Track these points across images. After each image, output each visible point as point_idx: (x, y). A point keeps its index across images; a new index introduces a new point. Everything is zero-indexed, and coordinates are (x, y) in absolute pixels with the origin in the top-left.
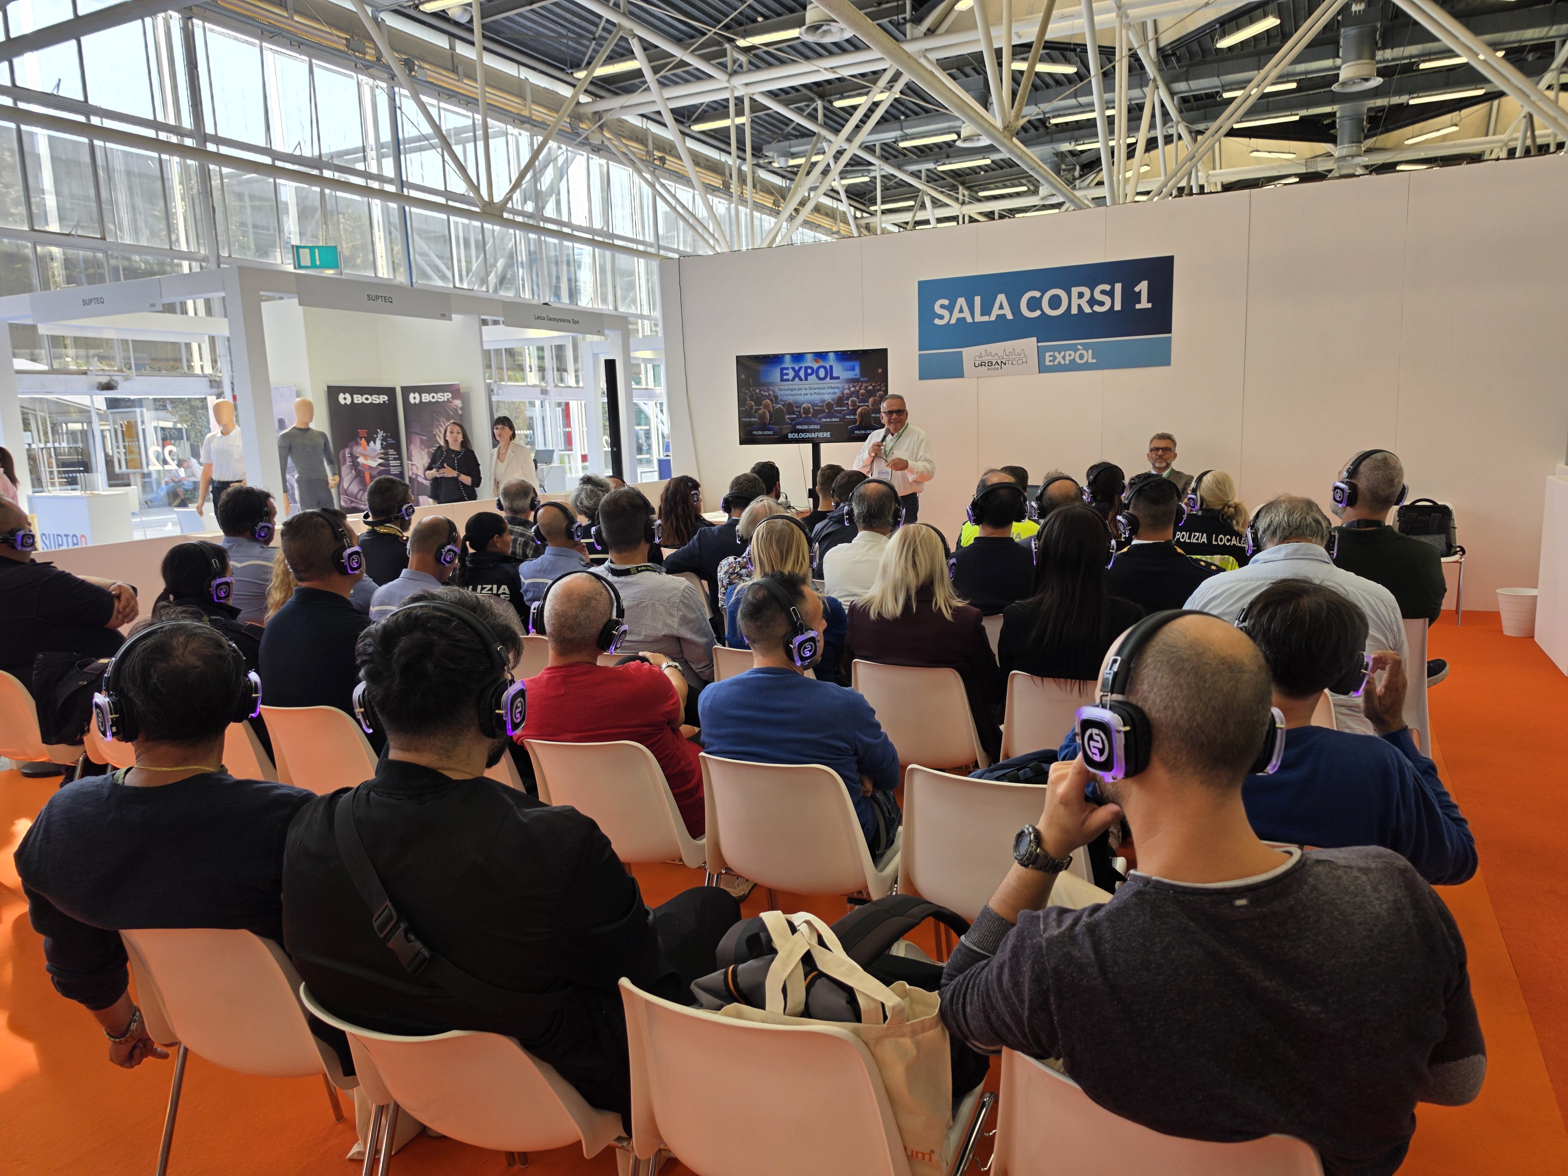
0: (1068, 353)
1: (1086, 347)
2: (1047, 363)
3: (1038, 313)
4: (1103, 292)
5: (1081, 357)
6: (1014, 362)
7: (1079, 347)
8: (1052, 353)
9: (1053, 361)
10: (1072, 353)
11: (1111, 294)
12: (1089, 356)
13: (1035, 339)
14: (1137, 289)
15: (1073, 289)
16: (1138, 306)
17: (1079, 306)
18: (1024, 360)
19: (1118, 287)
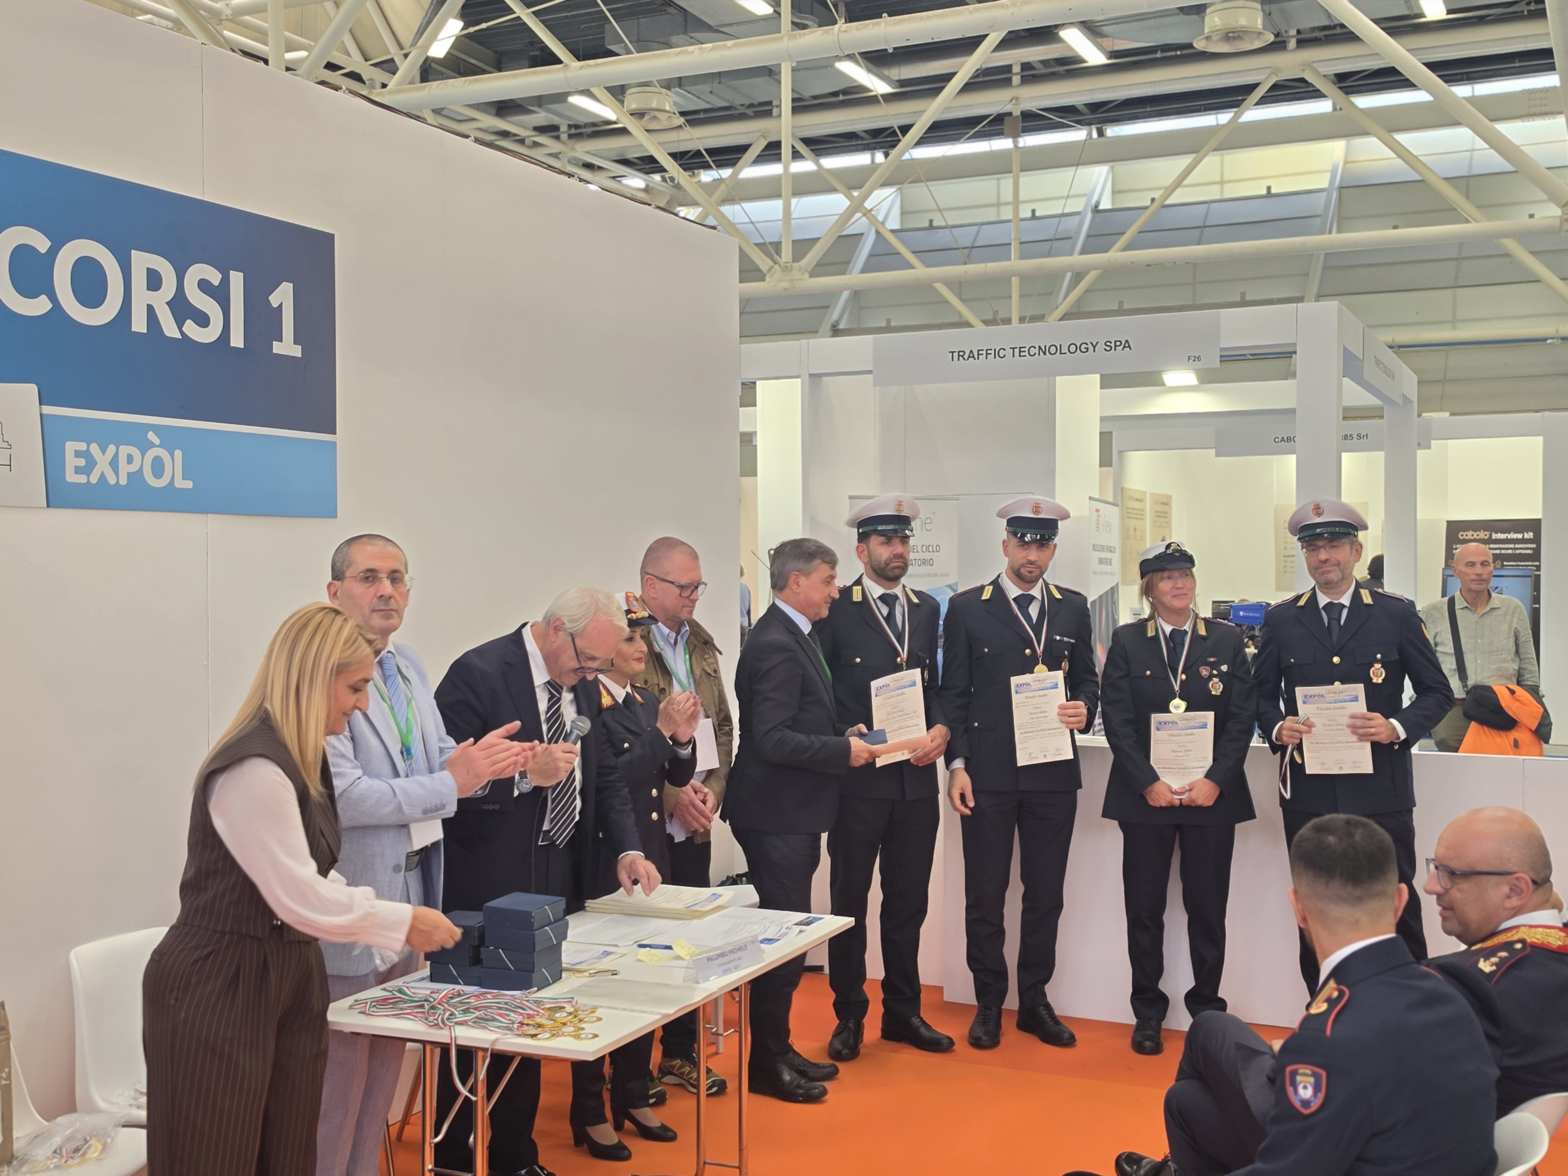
0: (124, 450)
1: (170, 439)
2: (71, 477)
3: (40, 306)
4: (204, 286)
5: (158, 467)
8: (82, 446)
9: (86, 470)
10: (135, 452)
11: (221, 295)
12: (175, 465)
13: (32, 390)
14: (274, 300)
15: (136, 254)
16: (277, 348)
17: (150, 309)
18: (4, 458)
19: (237, 279)
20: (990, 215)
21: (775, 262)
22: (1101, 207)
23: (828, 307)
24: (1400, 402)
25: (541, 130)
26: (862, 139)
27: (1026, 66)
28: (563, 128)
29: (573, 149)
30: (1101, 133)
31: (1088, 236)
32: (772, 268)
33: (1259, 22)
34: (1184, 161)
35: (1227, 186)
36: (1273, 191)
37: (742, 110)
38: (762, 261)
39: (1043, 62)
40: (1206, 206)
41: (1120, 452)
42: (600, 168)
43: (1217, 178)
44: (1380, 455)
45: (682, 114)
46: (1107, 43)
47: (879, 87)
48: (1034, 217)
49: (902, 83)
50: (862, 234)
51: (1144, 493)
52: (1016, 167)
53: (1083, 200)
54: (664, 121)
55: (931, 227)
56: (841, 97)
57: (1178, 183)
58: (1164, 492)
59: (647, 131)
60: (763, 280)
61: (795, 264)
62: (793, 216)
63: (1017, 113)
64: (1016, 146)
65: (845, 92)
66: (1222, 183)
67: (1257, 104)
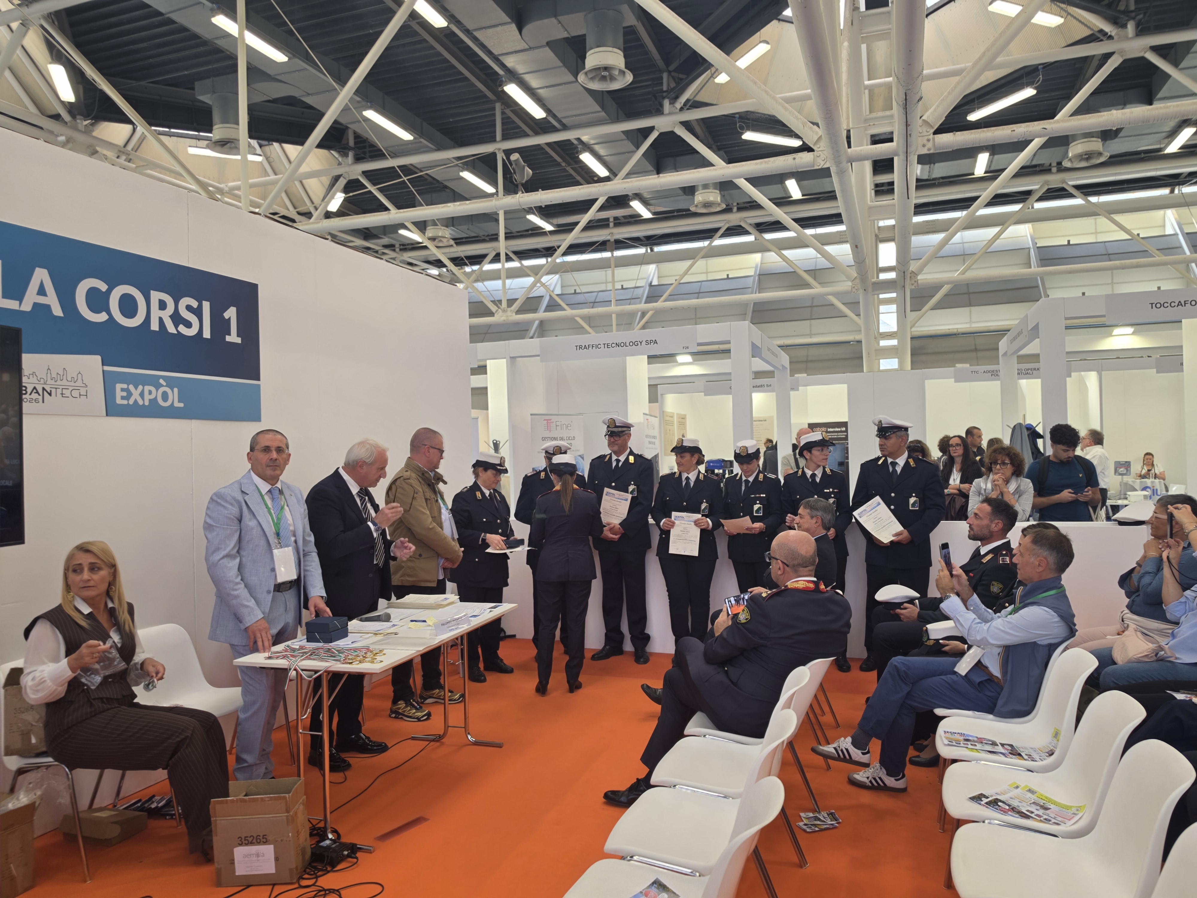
0: (147, 388)
1: (171, 383)
3: (102, 317)
4: (189, 308)
6: (67, 393)
7: (161, 381)
11: (198, 312)
12: (174, 396)
13: (98, 358)
14: (226, 315)
15: (152, 292)
16: (228, 339)
17: (161, 319)
18: (83, 392)
19: (206, 306)
20: (603, 287)
21: (499, 308)
22: (653, 284)
23: (528, 330)
24: (781, 368)
25: (386, 246)
26: (542, 252)
27: (616, 218)
28: (397, 246)
29: (402, 256)
30: (652, 250)
31: (647, 297)
32: (497, 311)
33: (719, 199)
34: (688, 263)
35: (709, 274)
36: (730, 276)
37: (483, 238)
38: (493, 308)
39: (625, 217)
40: (700, 283)
41: (662, 395)
42: (416, 265)
43: (705, 271)
44: (774, 394)
45: (454, 239)
46: (652, 208)
47: (548, 227)
48: (622, 288)
49: (559, 226)
50: (543, 296)
51: (673, 413)
52: (613, 265)
53: (645, 280)
54: (445, 242)
55: (575, 293)
56: (530, 232)
57: (686, 273)
58: (683, 413)
59: (437, 247)
60: (493, 316)
61: (509, 309)
62: (507, 287)
63: (612, 240)
64: (612, 255)
65: (532, 229)
66: (707, 273)
67: (720, 237)
